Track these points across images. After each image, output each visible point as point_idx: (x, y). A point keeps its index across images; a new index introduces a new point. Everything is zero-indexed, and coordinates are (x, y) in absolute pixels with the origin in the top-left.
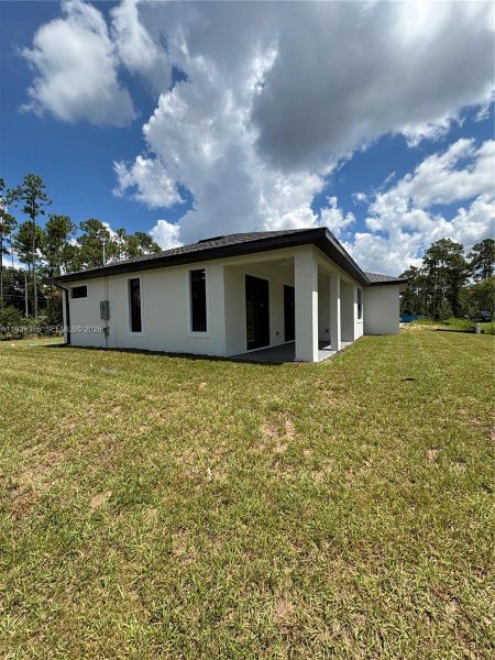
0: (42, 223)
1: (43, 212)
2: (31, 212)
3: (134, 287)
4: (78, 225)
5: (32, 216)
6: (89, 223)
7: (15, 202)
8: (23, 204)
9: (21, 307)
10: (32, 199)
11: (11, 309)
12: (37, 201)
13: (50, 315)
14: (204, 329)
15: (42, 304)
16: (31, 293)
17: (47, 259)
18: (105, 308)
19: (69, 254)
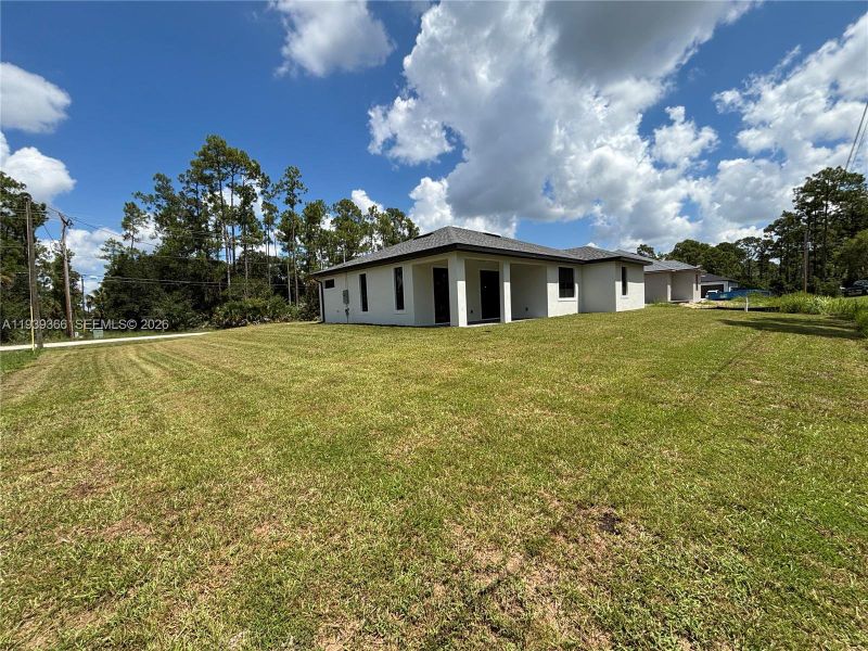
0: (299, 210)
1: (300, 201)
2: (291, 202)
3: (363, 278)
4: (330, 206)
5: (292, 206)
6: (341, 204)
7: (278, 195)
8: (285, 195)
9: (285, 294)
10: (292, 189)
11: (278, 298)
12: (296, 191)
13: (308, 302)
14: (402, 308)
15: (302, 291)
16: (293, 281)
17: (305, 248)
18: (346, 294)
19: (325, 240)
